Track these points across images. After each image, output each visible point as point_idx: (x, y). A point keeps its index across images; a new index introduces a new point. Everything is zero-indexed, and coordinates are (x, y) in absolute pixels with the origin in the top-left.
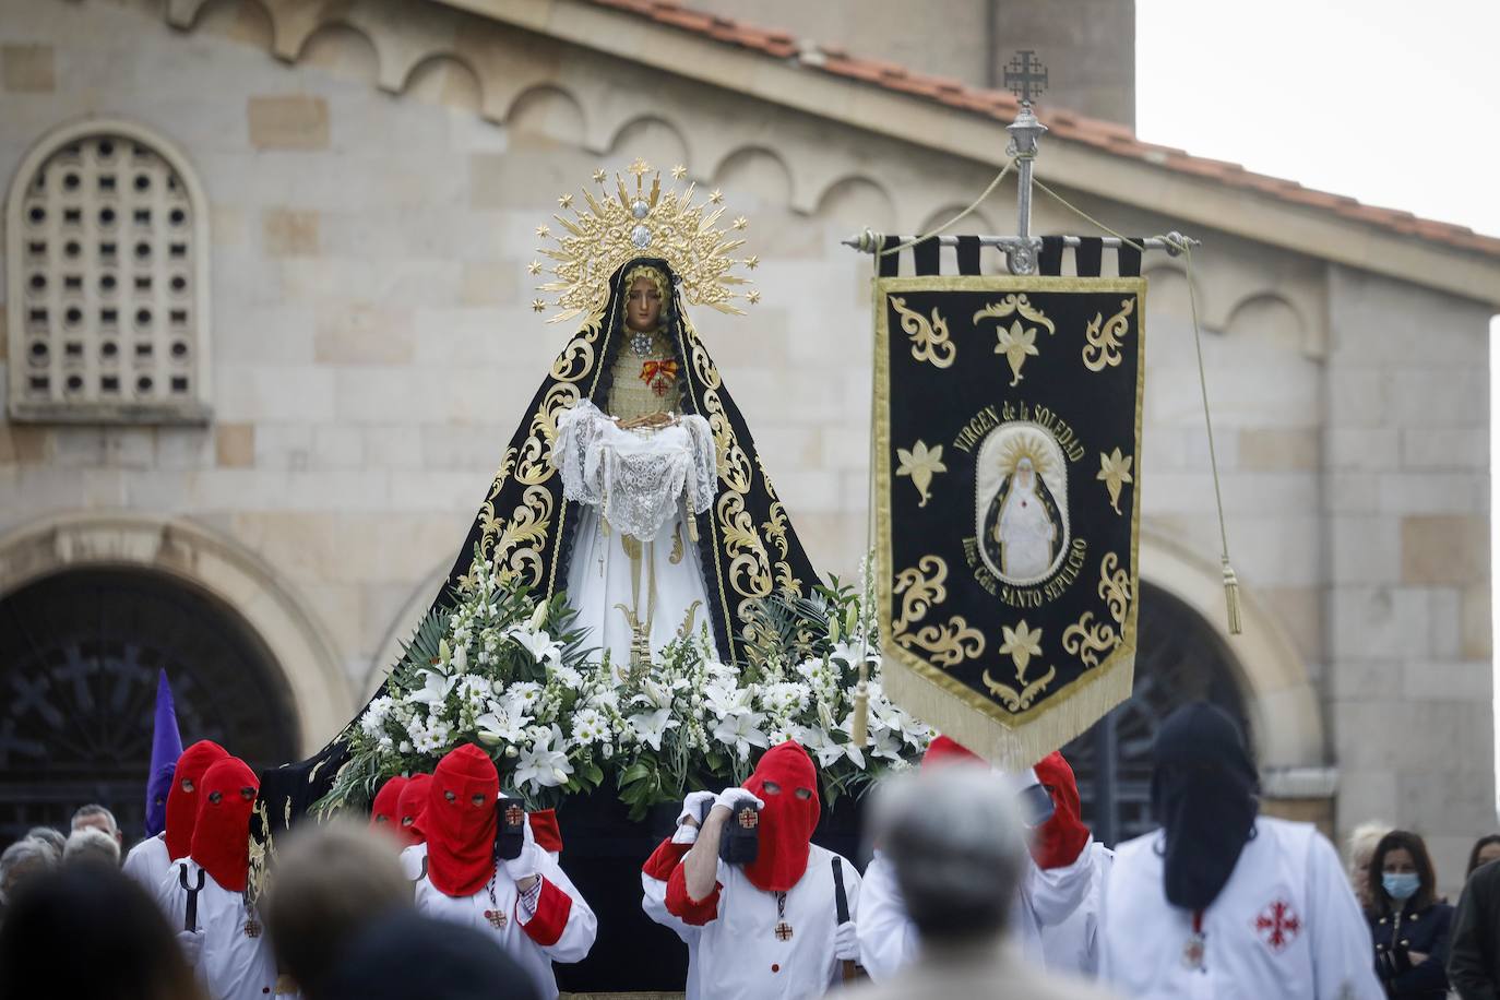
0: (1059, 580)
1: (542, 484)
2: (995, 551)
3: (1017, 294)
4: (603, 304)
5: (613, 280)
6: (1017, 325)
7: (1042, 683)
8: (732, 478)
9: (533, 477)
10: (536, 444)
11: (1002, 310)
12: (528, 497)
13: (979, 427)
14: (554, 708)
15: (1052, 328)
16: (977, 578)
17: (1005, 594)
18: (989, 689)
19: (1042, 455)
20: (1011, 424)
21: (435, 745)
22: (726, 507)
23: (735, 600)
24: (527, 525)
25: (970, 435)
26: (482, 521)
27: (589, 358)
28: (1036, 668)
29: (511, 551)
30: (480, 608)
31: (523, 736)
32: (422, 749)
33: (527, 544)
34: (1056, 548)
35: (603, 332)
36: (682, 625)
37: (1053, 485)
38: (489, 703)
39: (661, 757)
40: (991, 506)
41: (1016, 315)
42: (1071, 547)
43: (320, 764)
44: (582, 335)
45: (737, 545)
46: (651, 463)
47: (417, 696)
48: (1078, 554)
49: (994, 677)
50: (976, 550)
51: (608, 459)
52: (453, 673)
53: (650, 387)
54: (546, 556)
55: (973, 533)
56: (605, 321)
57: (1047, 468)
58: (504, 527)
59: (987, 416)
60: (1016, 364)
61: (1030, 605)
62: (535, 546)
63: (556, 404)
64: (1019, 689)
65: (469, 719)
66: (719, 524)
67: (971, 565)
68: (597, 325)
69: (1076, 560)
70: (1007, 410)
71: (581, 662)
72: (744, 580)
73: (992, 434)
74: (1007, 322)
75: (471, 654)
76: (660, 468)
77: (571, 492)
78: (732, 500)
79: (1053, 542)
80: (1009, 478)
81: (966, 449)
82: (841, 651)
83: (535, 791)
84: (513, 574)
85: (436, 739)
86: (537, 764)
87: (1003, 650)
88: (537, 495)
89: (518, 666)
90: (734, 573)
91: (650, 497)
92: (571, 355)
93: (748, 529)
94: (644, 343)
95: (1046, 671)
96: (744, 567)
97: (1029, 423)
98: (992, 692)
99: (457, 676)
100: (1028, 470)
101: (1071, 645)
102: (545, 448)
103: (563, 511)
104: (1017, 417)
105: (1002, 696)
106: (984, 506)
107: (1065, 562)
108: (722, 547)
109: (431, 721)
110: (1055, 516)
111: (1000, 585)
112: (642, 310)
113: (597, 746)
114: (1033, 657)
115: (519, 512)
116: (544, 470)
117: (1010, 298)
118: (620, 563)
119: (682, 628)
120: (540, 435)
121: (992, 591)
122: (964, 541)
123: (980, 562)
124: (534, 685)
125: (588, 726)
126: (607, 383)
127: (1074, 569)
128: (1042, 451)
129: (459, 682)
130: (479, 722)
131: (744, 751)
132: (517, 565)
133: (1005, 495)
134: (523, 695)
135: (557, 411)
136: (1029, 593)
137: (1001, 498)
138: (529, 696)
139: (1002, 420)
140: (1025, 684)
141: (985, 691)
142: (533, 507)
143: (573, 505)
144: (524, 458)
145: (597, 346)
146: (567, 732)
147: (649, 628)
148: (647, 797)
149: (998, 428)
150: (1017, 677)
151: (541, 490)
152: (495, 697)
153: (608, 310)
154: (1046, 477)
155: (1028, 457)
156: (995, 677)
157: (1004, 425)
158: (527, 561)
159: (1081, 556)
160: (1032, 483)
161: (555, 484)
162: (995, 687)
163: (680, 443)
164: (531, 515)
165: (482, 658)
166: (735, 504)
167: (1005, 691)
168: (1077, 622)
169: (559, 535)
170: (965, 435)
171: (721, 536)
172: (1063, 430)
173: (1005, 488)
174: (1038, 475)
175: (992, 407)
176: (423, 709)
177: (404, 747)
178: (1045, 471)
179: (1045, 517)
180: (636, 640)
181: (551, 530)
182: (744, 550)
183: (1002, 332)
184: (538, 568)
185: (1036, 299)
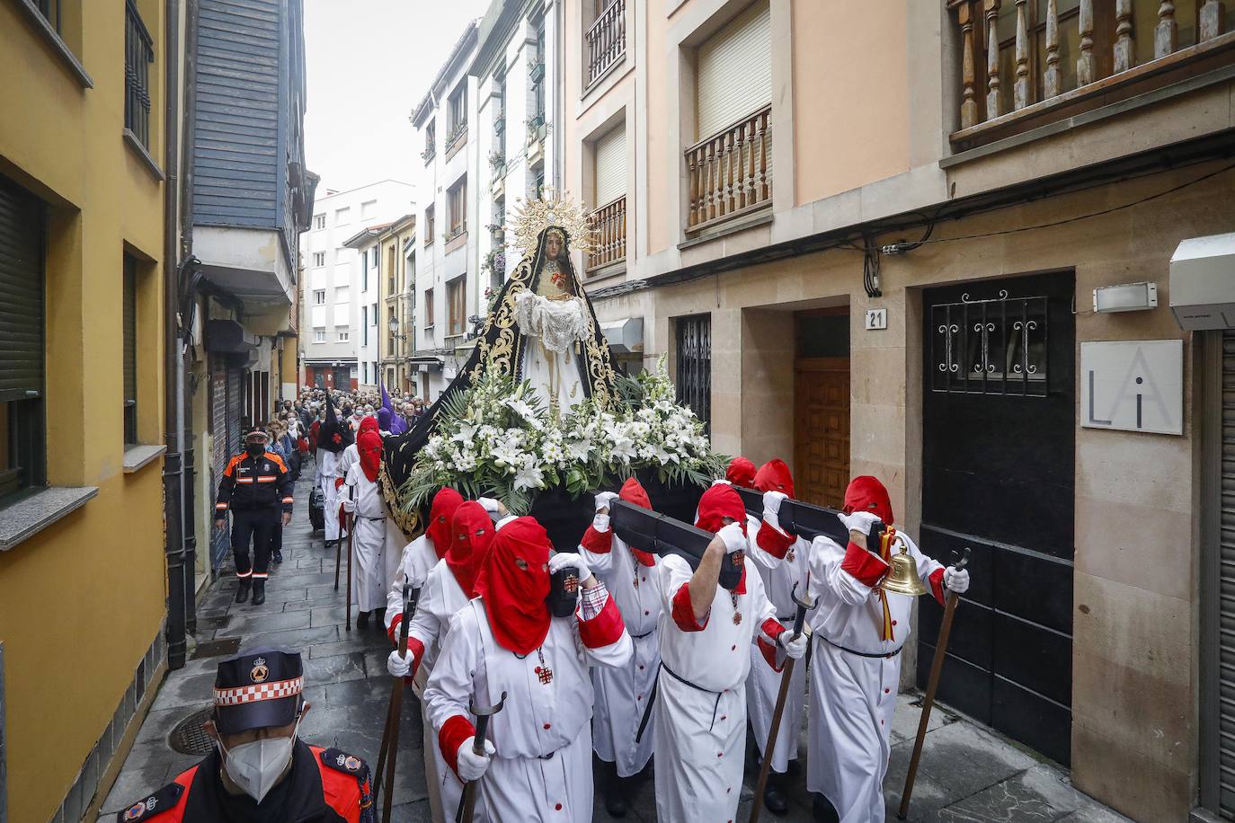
1: (509, 328)
4: (535, 246)
5: (539, 237)
8: (590, 326)
9: (505, 325)
10: (506, 310)
12: (502, 334)
14: (533, 444)
21: (468, 467)
22: (589, 339)
23: (593, 380)
24: (502, 346)
26: (480, 346)
27: (529, 270)
29: (495, 359)
30: (489, 388)
31: (518, 461)
32: (460, 469)
33: (503, 356)
35: (535, 259)
36: (572, 392)
38: (497, 441)
39: (587, 467)
43: (404, 444)
44: (526, 260)
45: (594, 356)
46: (564, 317)
47: (457, 437)
51: (544, 314)
52: (475, 424)
53: (555, 285)
54: (512, 361)
56: (536, 254)
58: (491, 348)
62: (507, 356)
63: (514, 291)
65: (487, 451)
66: (586, 346)
68: (532, 256)
71: (541, 414)
72: (596, 371)
75: (485, 413)
76: (568, 319)
77: (523, 331)
78: (591, 336)
82: (657, 405)
83: (525, 490)
85: (469, 463)
86: (525, 476)
88: (507, 332)
89: (511, 420)
90: (593, 368)
91: (563, 333)
92: (520, 269)
93: (596, 349)
94: (552, 265)
96: (596, 365)
99: (478, 426)
102: (510, 311)
103: (519, 340)
108: (588, 356)
109: (465, 453)
112: (553, 249)
113: (557, 463)
115: (498, 341)
116: (510, 321)
118: (544, 364)
119: (572, 394)
120: (507, 305)
124: (520, 431)
125: (551, 452)
126: (537, 281)
129: (479, 430)
130: (493, 453)
131: (627, 460)
132: (498, 365)
134: (515, 436)
135: (515, 294)
138: (518, 436)
142: (505, 338)
143: (524, 338)
144: (500, 315)
145: (533, 265)
146: (540, 456)
147: (557, 394)
148: (581, 490)
151: (509, 330)
152: (499, 438)
153: (538, 249)
158: (503, 363)
161: (515, 328)
163: (576, 308)
164: (504, 342)
165: (490, 415)
166: (592, 338)
169: (518, 352)
171: (587, 351)
176: (460, 445)
177: (449, 465)
180: (553, 400)
181: (514, 349)
182: (596, 358)
184: (508, 366)
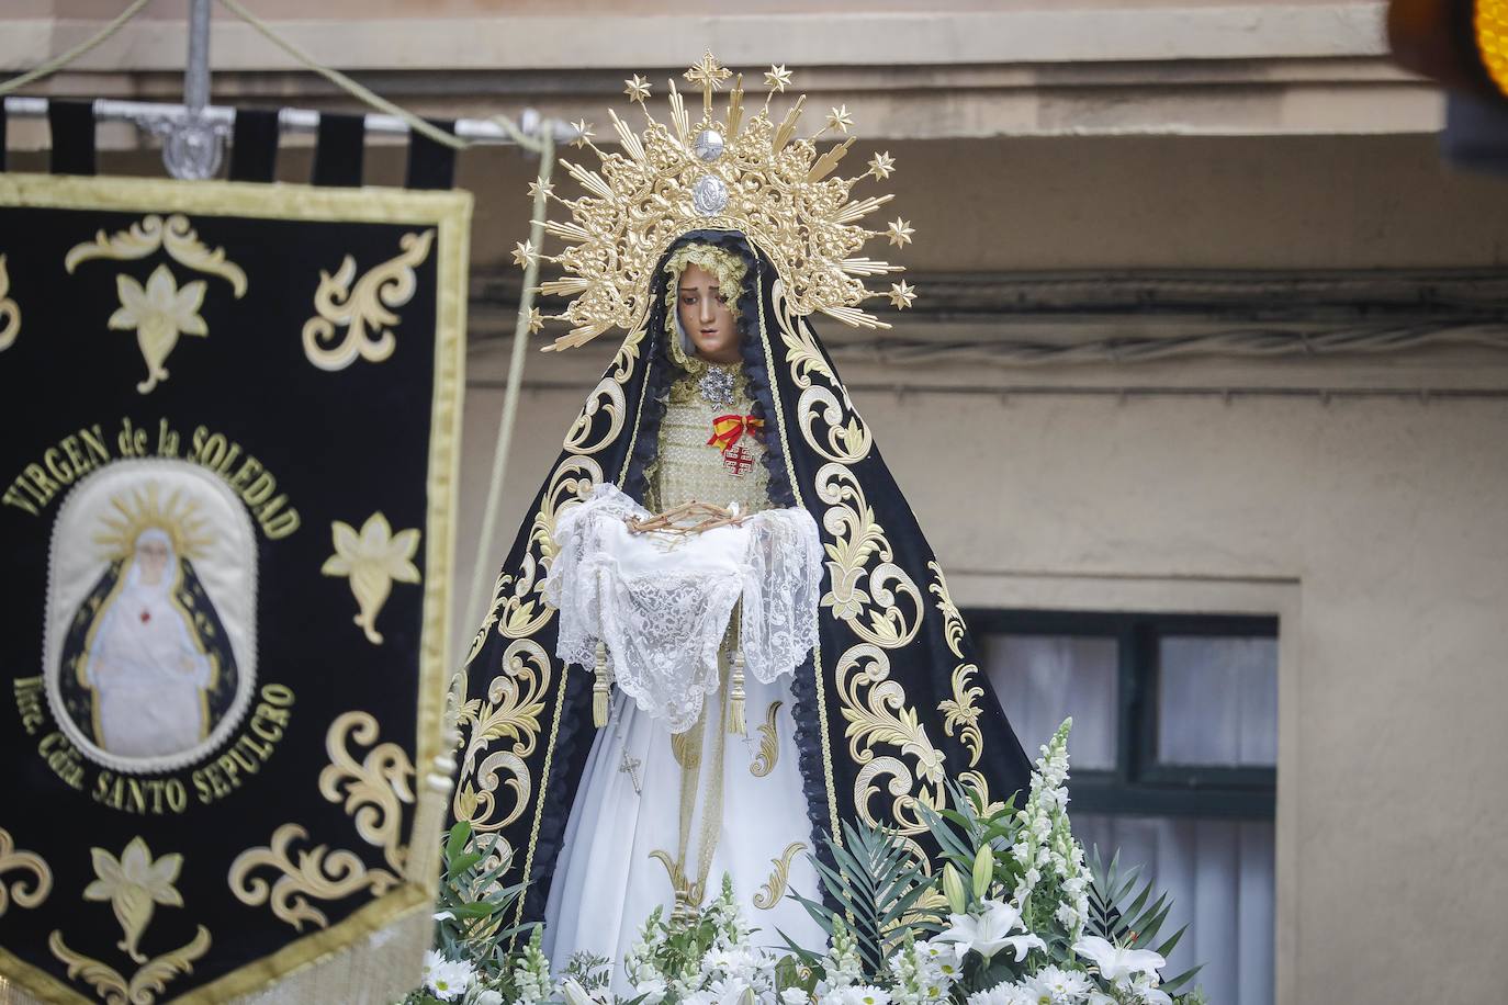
0: (229, 763)
1: (531, 637)
2: (79, 703)
3: (165, 217)
6: (162, 278)
7: (184, 957)
8: (866, 620)
10: (530, 565)
11: (131, 245)
12: (511, 662)
13: (64, 466)
15: (240, 285)
16: (43, 754)
17: (103, 785)
18: (65, 966)
19: (195, 525)
20: (133, 462)
22: (851, 673)
24: (507, 709)
25: (42, 480)
27: (619, 411)
28: (165, 931)
29: (481, 756)
33: (505, 743)
34: (219, 702)
36: (765, 886)
37: (217, 583)
40: (76, 617)
41: (160, 256)
42: (257, 699)
44: (612, 371)
45: (871, 741)
46: (670, 593)
48: (273, 714)
49: (71, 943)
50: (43, 700)
54: (535, 766)
55: (37, 670)
57: (207, 550)
58: (477, 713)
59: (82, 446)
60: (156, 348)
61: (157, 808)
62: (518, 746)
63: (563, 495)
64: (128, 969)
66: (834, 703)
67: (30, 730)
68: (633, 351)
69: (268, 725)
70: (128, 435)
72: (881, 803)
73: (87, 481)
74: (141, 270)
78: (864, 661)
79: (210, 693)
80: (118, 564)
81: (29, 507)
84: (480, 798)
87: (93, 893)
90: (861, 791)
91: (673, 655)
92: (592, 407)
93: (895, 713)
94: (720, 384)
95: (189, 937)
97: (179, 463)
98: (72, 972)
100: (163, 552)
101: (249, 887)
103: (564, 684)
104: (151, 449)
105: (92, 980)
106: (62, 616)
107: (244, 727)
110: (217, 643)
111: (91, 769)
114: (160, 910)
116: (537, 611)
117: (149, 223)
118: (663, 774)
119: (764, 892)
120: (537, 550)
121: (72, 781)
122: (18, 683)
123: (50, 725)
127: (260, 742)
128: (196, 516)
132: (489, 782)
133: (103, 599)
136: (156, 786)
137: (95, 603)
139: (116, 454)
140: (140, 959)
141: (58, 970)
142: (516, 677)
144: (514, 589)
149: (101, 471)
150: (122, 946)
151: (531, 646)
154: (203, 568)
155: (161, 525)
156: (74, 944)
157: (117, 465)
158: (504, 774)
159: (280, 717)
160: (172, 577)
161: (552, 637)
162: (76, 964)
163: (732, 556)
166: (870, 667)
167: (100, 973)
168: (266, 842)
169: (556, 727)
170: (30, 481)
171: (841, 724)
172: (254, 477)
173: (107, 584)
174: (185, 562)
175: (96, 429)
178: (203, 556)
179: (191, 642)
180: (680, 914)
181: (545, 719)
182: (885, 750)
183: (125, 286)
184: (521, 786)
185: (209, 229)
